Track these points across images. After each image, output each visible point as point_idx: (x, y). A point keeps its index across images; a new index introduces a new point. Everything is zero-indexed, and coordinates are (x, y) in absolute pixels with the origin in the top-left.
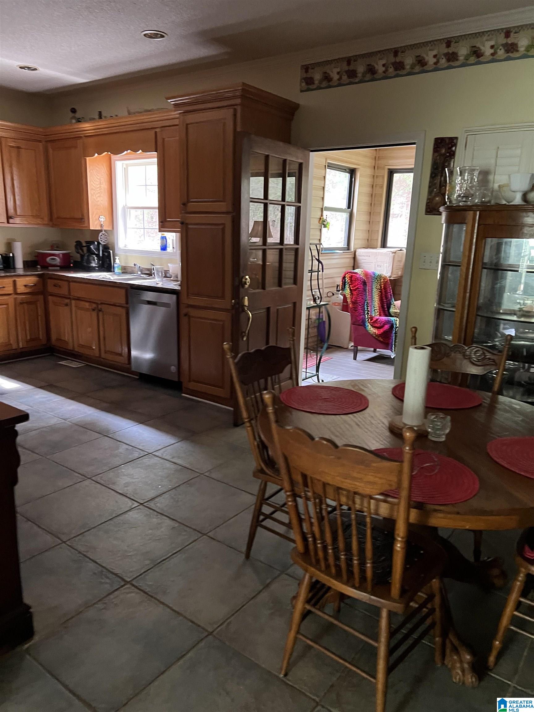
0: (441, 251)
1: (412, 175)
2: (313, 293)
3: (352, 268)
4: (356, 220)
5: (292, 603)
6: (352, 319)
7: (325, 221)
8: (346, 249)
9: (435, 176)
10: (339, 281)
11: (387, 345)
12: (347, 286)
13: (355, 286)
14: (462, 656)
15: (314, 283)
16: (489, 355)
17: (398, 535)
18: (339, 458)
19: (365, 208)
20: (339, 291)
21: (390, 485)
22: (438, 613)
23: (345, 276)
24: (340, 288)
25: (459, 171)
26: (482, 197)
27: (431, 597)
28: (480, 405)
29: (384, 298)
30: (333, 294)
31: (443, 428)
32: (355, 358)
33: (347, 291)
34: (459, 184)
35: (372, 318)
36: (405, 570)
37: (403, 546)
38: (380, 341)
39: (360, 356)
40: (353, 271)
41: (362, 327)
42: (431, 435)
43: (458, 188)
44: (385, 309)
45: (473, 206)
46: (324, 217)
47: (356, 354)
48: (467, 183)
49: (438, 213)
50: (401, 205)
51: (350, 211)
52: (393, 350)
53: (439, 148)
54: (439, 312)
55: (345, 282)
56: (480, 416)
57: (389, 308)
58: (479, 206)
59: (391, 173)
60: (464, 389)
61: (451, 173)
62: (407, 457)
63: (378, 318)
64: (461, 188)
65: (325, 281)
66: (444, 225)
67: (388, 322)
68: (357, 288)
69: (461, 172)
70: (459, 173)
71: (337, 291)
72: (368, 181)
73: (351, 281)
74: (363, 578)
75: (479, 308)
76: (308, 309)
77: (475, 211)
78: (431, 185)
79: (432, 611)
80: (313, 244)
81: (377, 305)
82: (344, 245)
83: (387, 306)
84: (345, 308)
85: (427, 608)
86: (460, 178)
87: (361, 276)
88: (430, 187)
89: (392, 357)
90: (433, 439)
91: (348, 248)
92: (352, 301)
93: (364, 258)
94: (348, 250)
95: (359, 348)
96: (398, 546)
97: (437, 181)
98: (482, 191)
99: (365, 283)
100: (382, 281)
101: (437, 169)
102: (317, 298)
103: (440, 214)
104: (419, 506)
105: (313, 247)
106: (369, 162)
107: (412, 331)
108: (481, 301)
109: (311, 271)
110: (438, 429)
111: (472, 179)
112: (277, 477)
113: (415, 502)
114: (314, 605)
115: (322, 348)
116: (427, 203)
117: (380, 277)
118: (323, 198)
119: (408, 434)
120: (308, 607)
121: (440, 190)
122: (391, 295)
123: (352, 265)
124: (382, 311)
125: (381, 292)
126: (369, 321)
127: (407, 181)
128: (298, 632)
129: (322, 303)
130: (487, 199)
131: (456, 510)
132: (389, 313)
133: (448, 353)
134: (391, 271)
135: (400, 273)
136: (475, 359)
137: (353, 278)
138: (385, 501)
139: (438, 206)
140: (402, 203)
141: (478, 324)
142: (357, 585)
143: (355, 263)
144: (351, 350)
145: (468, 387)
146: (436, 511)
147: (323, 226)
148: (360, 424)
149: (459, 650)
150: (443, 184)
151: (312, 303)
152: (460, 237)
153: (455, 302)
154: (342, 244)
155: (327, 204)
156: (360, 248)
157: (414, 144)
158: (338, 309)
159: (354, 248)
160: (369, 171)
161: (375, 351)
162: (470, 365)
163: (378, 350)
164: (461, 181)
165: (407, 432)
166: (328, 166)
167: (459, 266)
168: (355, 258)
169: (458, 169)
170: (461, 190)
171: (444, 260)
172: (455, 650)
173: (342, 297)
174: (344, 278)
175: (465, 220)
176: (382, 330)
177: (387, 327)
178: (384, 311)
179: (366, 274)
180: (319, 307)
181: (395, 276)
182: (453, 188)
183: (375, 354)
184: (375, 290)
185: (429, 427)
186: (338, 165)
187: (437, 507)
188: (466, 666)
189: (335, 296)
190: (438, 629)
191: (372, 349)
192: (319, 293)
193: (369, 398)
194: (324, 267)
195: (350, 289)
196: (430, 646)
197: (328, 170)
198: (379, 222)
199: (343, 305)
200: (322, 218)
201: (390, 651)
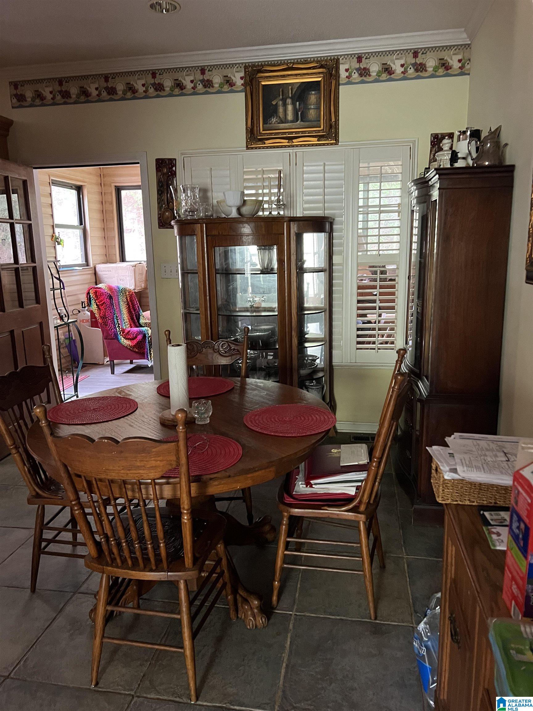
0: (179, 261)
1: (140, 191)
2: (59, 311)
3: (94, 284)
4: (91, 237)
5: (90, 617)
6: (103, 334)
7: (58, 239)
8: (85, 265)
9: (162, 193)
10: (84, 298)
11: (143, 355)
12: (93, 302)
13: (101, 301)
14: (251, 603)
15: (58, 301)
16: (233, 347)
17: (184, 508)
18: (122, 452)
19: (98, 224)
20: (85, 307)
21: (171, 465)
22: (226, 574)
23: (89, 292)
24: (86, 304)
25: (182, 189)
26: (205, 211)
27: (219, 562)
28: (233, 388)
29: (132, 310)
30: (79, 312)
31: (207, 411)
32: (113, 373)
33: (94, 307)
34: (185, 200)
35: (123, 331)
36: (194, 542)
37: (189, 518)
38: (135, 352)
39: (118, 370)
40: (96, 286)
41: (116, 340)
42: (198, 420)
43: (184, 204)
44: (135, 320)
45: (199, 219)
46: (57, 235)
47: (113, 369)
48: (191, 199)
49: (169, 226)
50: (132, 221)
51: (83, 227)
52: (149, 359)
53: (161, 167)
54: (186, 316)
55: (90, 298)
56: (235, 397)
57: (138, 319)
58: (204, 219)
59: (118, 190)
60: (218, 378)
61: (176, 190)
62: (181, 436)
63: (129, 330)
64: (186, 203)
65: (68, 299)
66: (178, 237)
67: (141, 332)
68: (104, 303)
69: (184, 190)
70: (182, 191)
71: (83, 308)
72: (96, 197)
73: (96, 296)
74: (159, 560)
75: (218, 309)
76: (56, 327)
77: (202, 225)
78: (160, 201)
79: (221, 574)
80: (51, 261)
81: (127, 318)
82: (82, 262)
83: (136, 317)
84: (94, 323)
85: (216, 573)
86: (184, 195)
87: (106, 291)
88: (159, 203)
89: (150, 366)
90: (200, 423)
91: (88, 265)
92: (101, 316)
93: (106, 273)
94: (88, 266)
95: (115, 361)
96: (185, 519)
97: (164, 197)
98: (204, 206)
99: (111, 297)
100: (127, 293)
101: (162, 186)
102: (64, 316)
103: (172, 227)
104: (197, 479)
105: (52, 265)
106: (95, 179)
107: (166, 335)
108: (220, 303)
109: (53, 289)
110: (202, 414)
111: (194, 196)
112: (55, 497)
113: (193, 476)
114: (117, 605)
115: (77, 367)
116: (159, 218)
117: (124, 290)
118: (52, 215)
119: (180, 415)
120: (109, 608)
121: (168, 206)
122: (138, 307)
123: (95, 281)
124: (132, 323)
125: (128, 304)
126: (121, 333)
127: (134, 197)
128: (103, 637)
129: (70, 321)
130: (210, 214)
131: (228, 474)
132: (139, 324)
133: (200, 350)
134: (134, 284)
135: (143, 285)
136: (223, 352)
137: (98, 294)
138: (168, 483)
139: (170, 219)
140: (133, 219)
141: (221, 324)
142: (154, 568)
143: (97, 279)
144: (107, 365)
145: (221, 376)
146: (211, 479)
147: (57, 243)
148: (132, 424)
149: (249, 599)
150: (170, 201)
151: (59, 322)
152: (192, 248)
153: (198, 305)
154: (80, 260)
155: (56, 222)
156: (99, 264)
157: (138, 163)
158: (87, 325)
159: (93, 264)
160: (96, 189)
161: (131, 363)
162: (220, 357)
163: (134, 361)
164: (186, 198)
165: (179, 414)
166: (52, 183)
167: (197, 273)
168: (95, 273)
169: (181, 186)
170: (186, 205)
171: (182, 269)
172: (245, 601)
173: (89, 314)
174: (88, 293)
175: (194, 232)
176: (135, 342)
177: (140, 337)
178: (134, 323)
179: (111, 288)
180: (68, 324)
181: (139, 288)
182: (180, 204)
183: (132, 366)
184: (121, 303)
185: (195, 413)
186: (62, 182)
187: (213, 476)
188: (256, 611)
189: (82, 313)
190: (229, 587)
191: (129, 361)
192: (65, 311)
193: (137, 400)
194: (65, 285)
195: (96, 304)
196: (225, 608)
197: (53, 187)
198: (114, 237)
199: (92, 321)
200: (54, 235)
201: (192, 618)
